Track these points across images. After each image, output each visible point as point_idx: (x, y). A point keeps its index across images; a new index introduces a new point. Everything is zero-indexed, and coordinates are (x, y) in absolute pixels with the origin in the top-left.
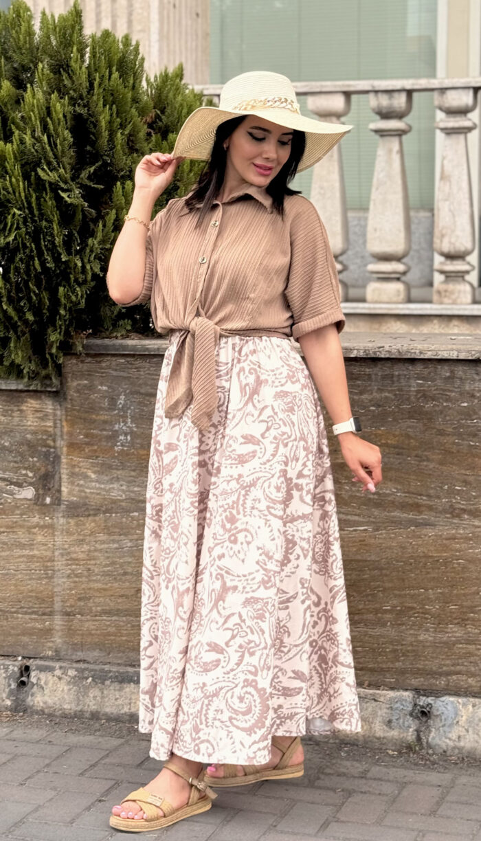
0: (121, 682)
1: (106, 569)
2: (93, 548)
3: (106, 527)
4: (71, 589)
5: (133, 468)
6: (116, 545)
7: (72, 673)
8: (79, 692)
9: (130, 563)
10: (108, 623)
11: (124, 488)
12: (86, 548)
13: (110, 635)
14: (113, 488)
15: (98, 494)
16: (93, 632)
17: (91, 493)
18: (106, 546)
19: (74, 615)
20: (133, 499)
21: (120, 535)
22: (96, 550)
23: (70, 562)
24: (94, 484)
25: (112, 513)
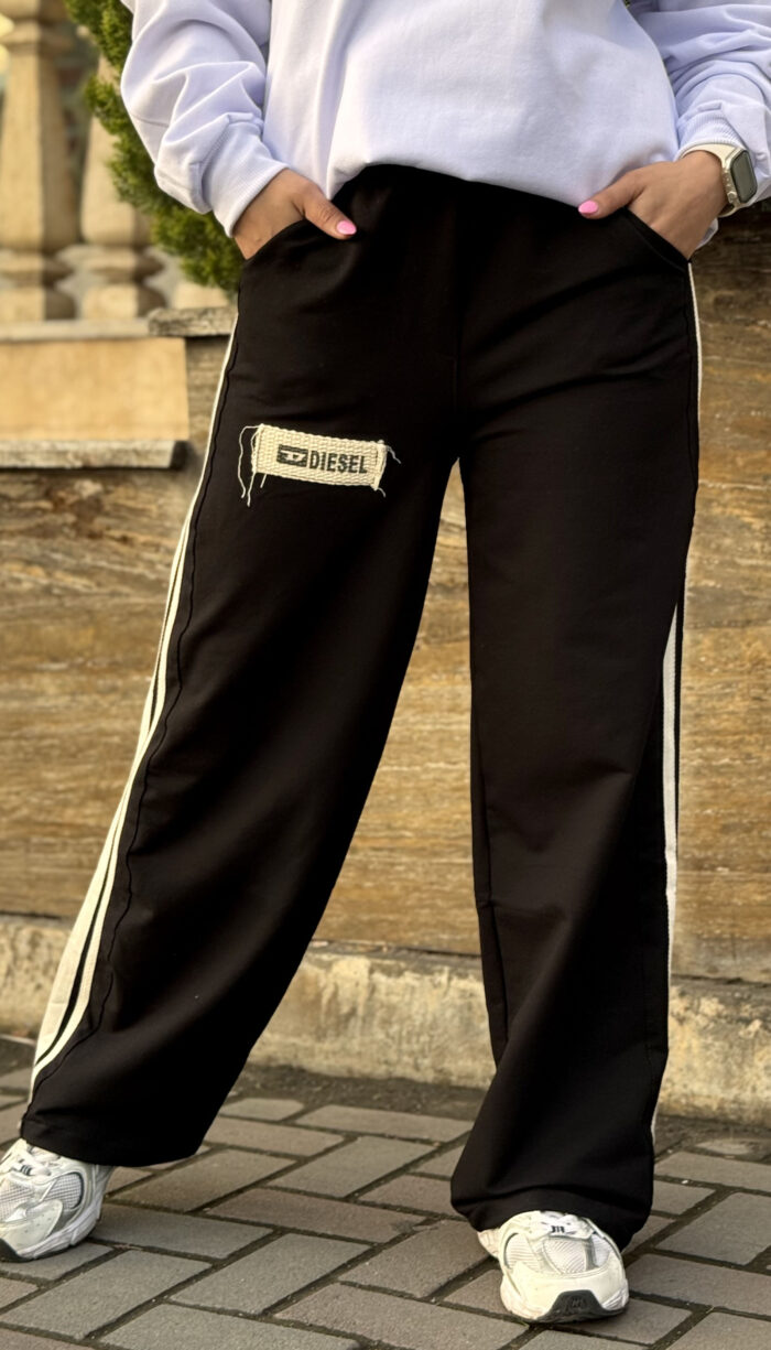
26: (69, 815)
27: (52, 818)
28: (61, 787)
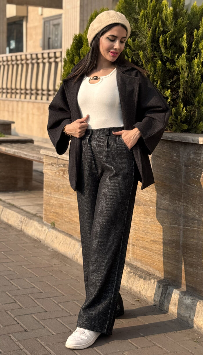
0: (140, 277)
1: (144, 229)
2: (140, 219)
3: (144, 211)
4: (134, 235)
5: (152, 187)
6: (146, 220)
7: (129, 269)
8: (128, 278)
9: (149, 228)
10: (143, 252)
11: (149, 195)
12: (138, 219)
13: (143, 257)
14: (146, 195)
15: (142, 197)
16: (139, 254)
17: (141, 196)
18: (143, 219)
19: (135, 246)
20: (151, 201)
21: (147, 215)
22: (141, 221)
23: (135, 224)
24: (141, 192)
25: (145, 206)
26: (74, 219)
27: (72, 219)
28: (73, 214)
